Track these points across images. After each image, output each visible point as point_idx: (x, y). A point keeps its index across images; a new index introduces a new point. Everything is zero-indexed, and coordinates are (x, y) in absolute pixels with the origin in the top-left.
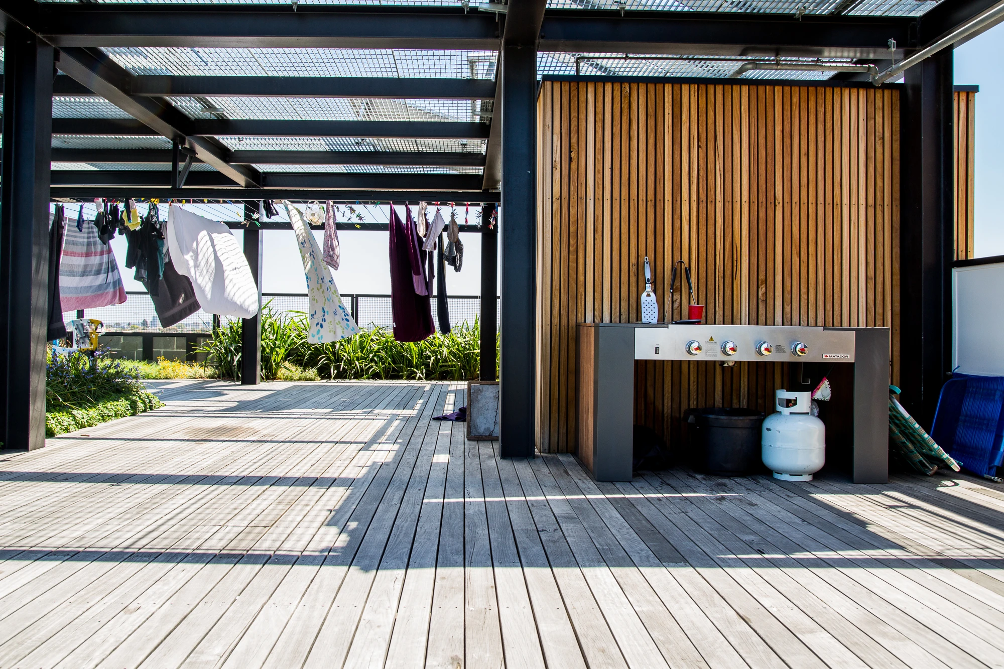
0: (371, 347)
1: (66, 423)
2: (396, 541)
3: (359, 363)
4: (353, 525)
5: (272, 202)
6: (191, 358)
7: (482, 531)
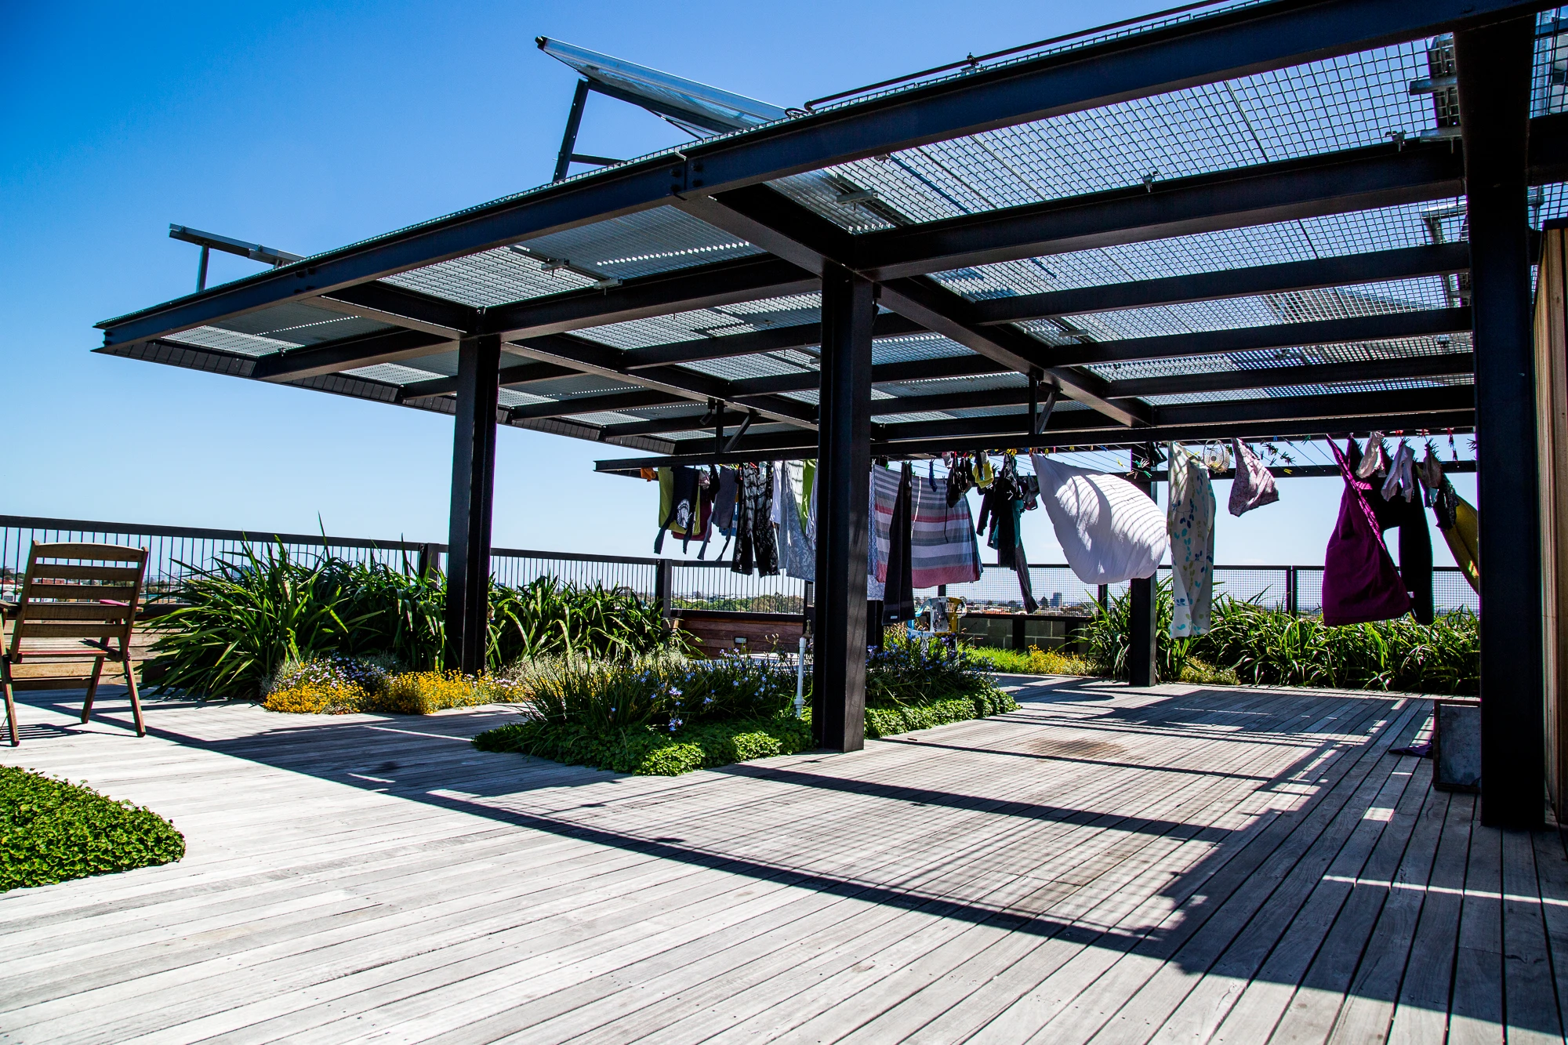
0: (1315, 640)
1: (893, 723)
2: (1253, 934)
3: (1298, 663)
4: (1199, 899)
5: (1157, 444)
6: (1070, 649)
7: (1401, 941)
